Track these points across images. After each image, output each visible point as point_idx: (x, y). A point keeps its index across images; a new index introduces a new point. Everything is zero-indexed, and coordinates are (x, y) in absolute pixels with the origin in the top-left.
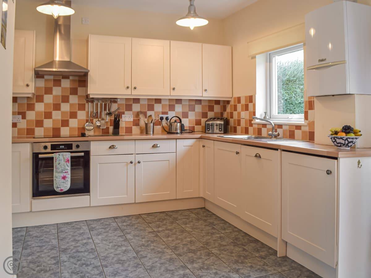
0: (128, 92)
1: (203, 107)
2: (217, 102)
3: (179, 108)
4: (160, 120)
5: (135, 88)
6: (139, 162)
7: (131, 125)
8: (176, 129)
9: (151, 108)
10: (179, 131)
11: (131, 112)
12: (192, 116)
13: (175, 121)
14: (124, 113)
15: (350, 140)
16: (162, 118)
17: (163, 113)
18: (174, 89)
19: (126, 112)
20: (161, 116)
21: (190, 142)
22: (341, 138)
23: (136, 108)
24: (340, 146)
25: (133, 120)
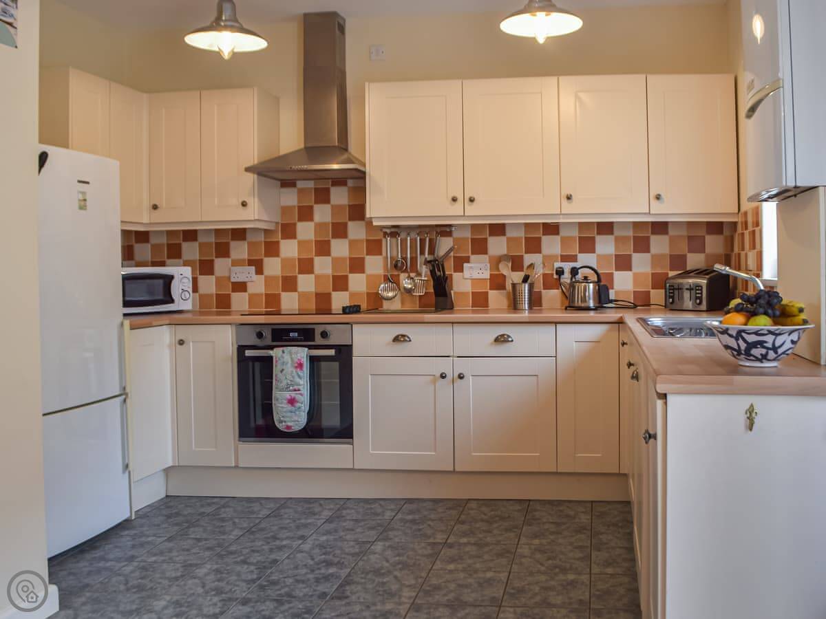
0: (457, 209)
1: (672, 241)
2: (715, 228)
3: (606, 246)
4: (555, 276)
5: (472, 200)
6: (461, 377)
7: (486, 287)
9: (534, 246)
10: (591, 304)
11: (485, 258)
12: (642, 264)
13: (586, 278)
14: (467, 260)
16: (560, 272)
17: (565, 258)
18: (569, 198)
19: (473, 258)
20: (558, 265)
21: (592, 333)
23: (497, 246)
25: (491, 275)
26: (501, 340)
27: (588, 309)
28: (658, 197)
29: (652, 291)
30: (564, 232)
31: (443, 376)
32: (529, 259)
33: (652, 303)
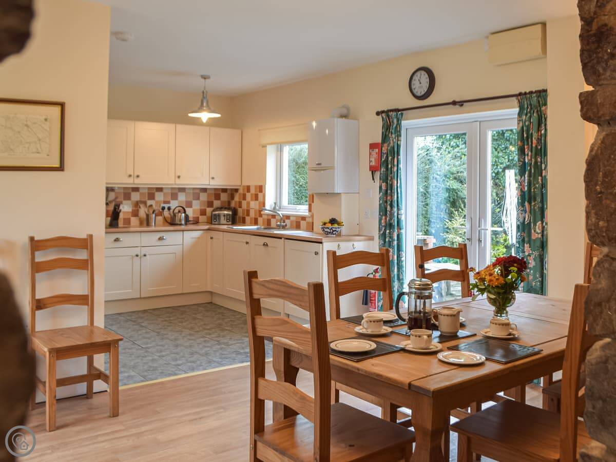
0: (131, 181)
1: (209, 196)
2: (224, 190)
3: (182, 197)
4: (161, 210)
5: (138, 176)
6: (145, 255)
7: (129, 216)
8: (180, 220)
9: (151, 196)
10: (183, 222)
11: (129, 202)
12: (197, 205)
13: (179, 212)
14: (121, 203)
15: (334, 229)
16: (163, 208)
17: (165, 202)
18: (179, 177)
19: (124, 202)
20: (163, 205)
21: (197, 234)
22: (328, 228)
23: (135, 197)
24: (328, 234)
25: (132, 210)
26: (161, 239)
27: (181, 225)
28: (213, 178)
29: (200, 217)
30: (165, 191)
31: (137, 256)
32: (149, 202)
33: (200, 221)
